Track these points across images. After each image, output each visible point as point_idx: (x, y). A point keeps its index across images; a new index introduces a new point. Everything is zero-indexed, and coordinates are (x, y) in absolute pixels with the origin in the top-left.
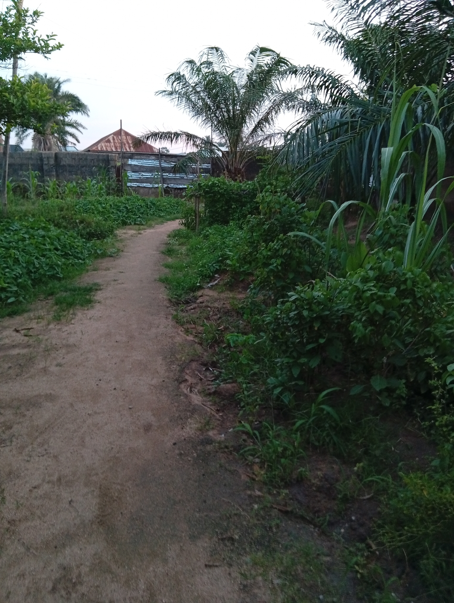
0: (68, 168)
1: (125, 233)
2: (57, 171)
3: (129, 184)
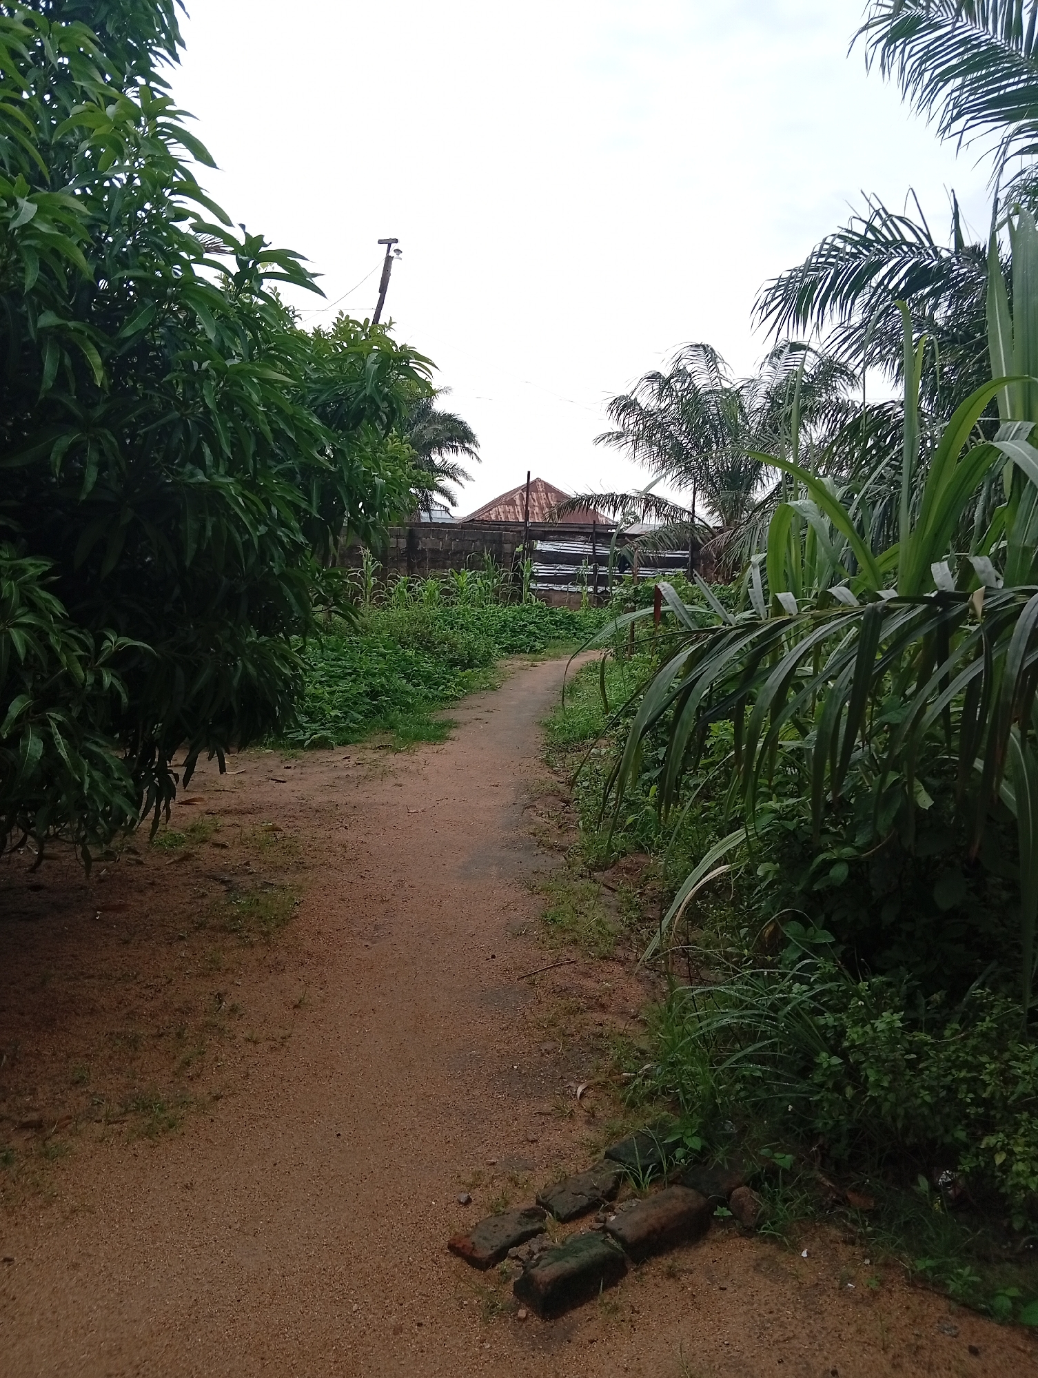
0: (428, 555)
1: (510, 665)
2: (409, 560)
3: (533, 586)
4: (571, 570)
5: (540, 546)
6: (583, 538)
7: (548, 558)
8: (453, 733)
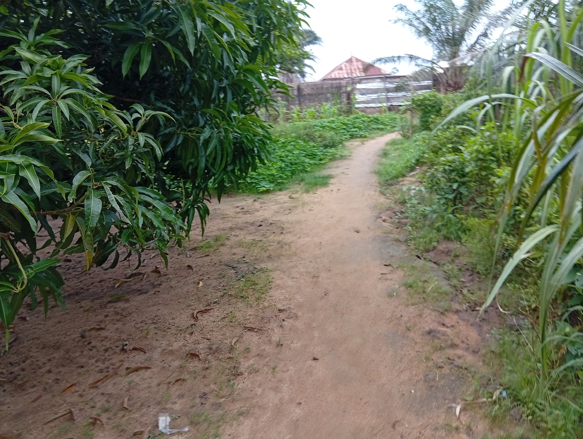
0: (307, 97)
2: (299, 100)
3: (357, 106)
4: (374, 96)
5: (359, 86)
6: (379, 80)
7: (364, 92)
8: (332, 181)
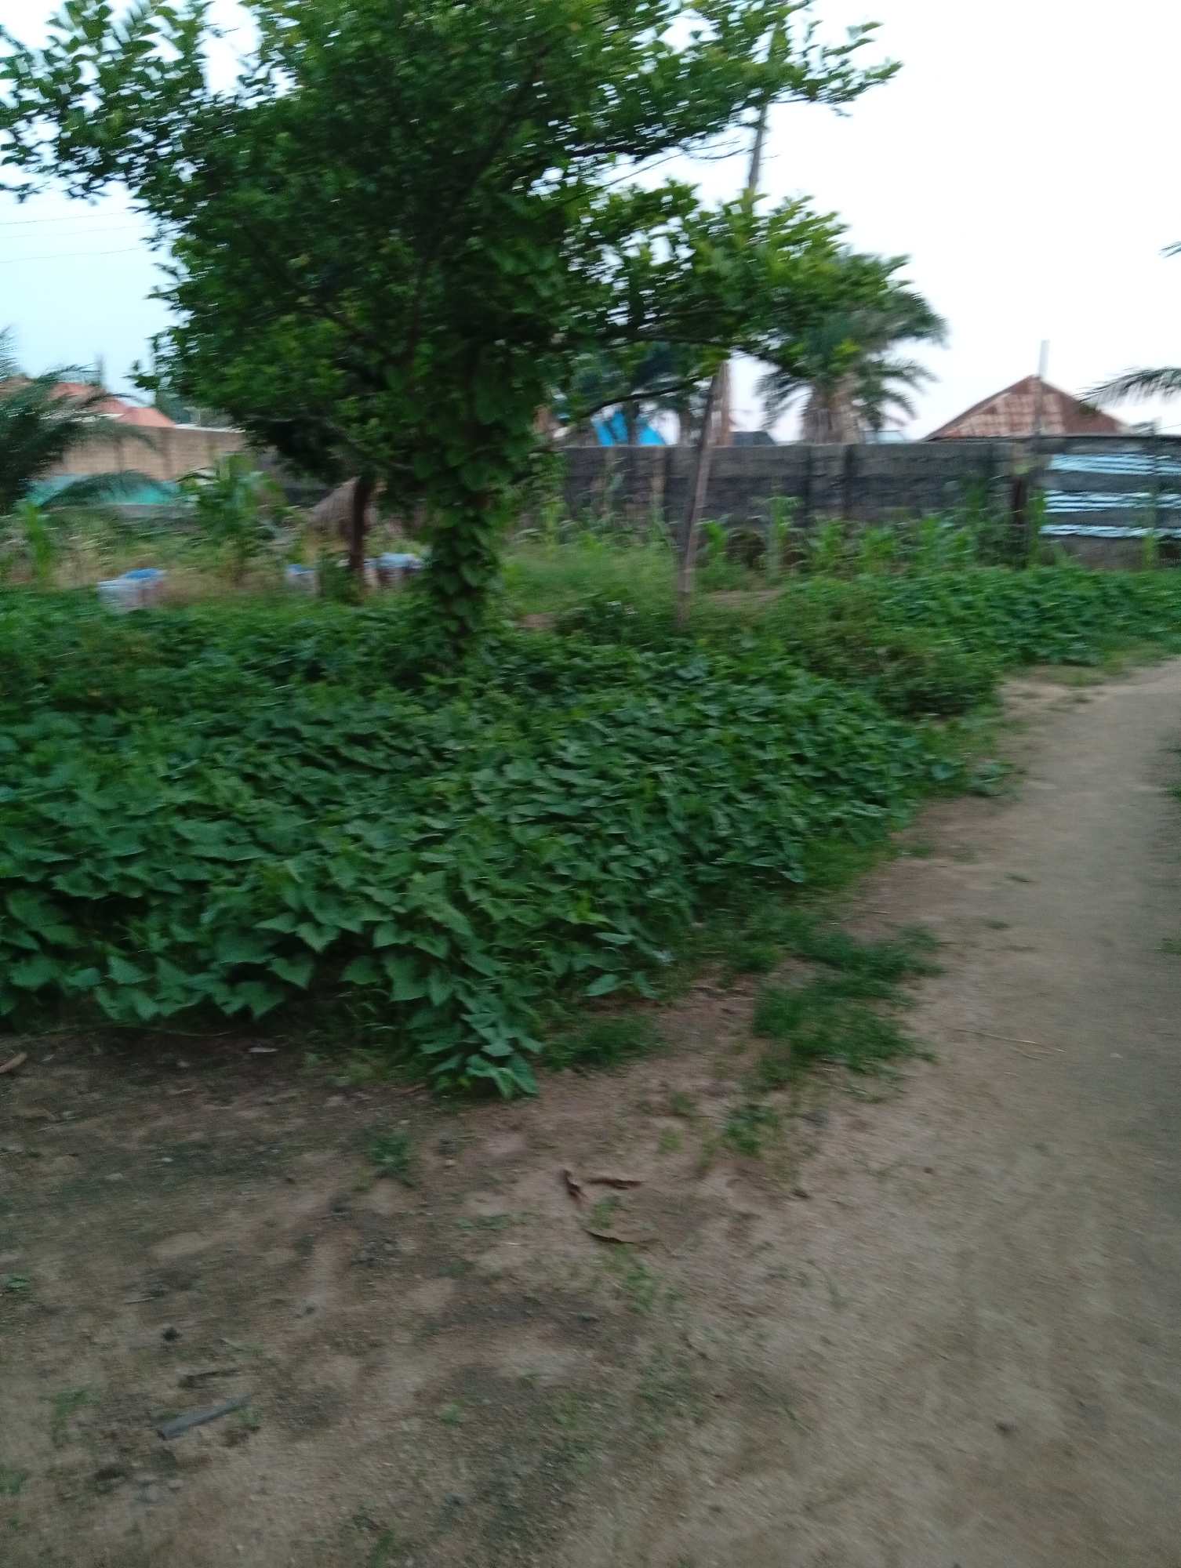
0: (874, 485)
1: (1030, 696)
2: (846, 496)
3: (1048, 529)
4: (1111, 500)
5: (1058, 463)
7: (1074, 484)
